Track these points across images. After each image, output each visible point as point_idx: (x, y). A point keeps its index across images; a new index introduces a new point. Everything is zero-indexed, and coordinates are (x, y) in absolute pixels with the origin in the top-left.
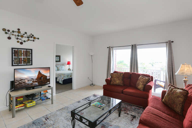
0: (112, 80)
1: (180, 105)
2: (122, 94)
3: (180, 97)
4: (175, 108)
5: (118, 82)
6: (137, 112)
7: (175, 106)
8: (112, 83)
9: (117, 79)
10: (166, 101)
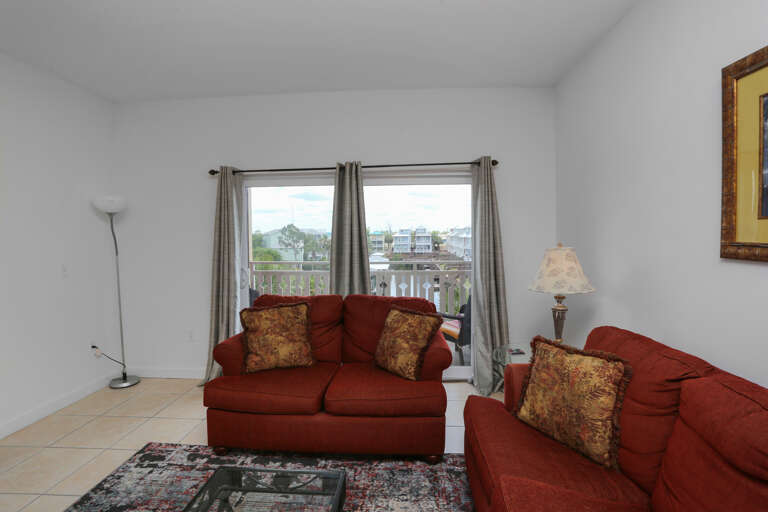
0: (255, 345)
1: (606, 427)
2: (320, 418)
3: (604, 391)
4: (586, 444)
5: (285, 350)
6: (407, 489)
7: (586, 436)
8: (253, 362)
9: (280, 338)
10: (538, 416)
